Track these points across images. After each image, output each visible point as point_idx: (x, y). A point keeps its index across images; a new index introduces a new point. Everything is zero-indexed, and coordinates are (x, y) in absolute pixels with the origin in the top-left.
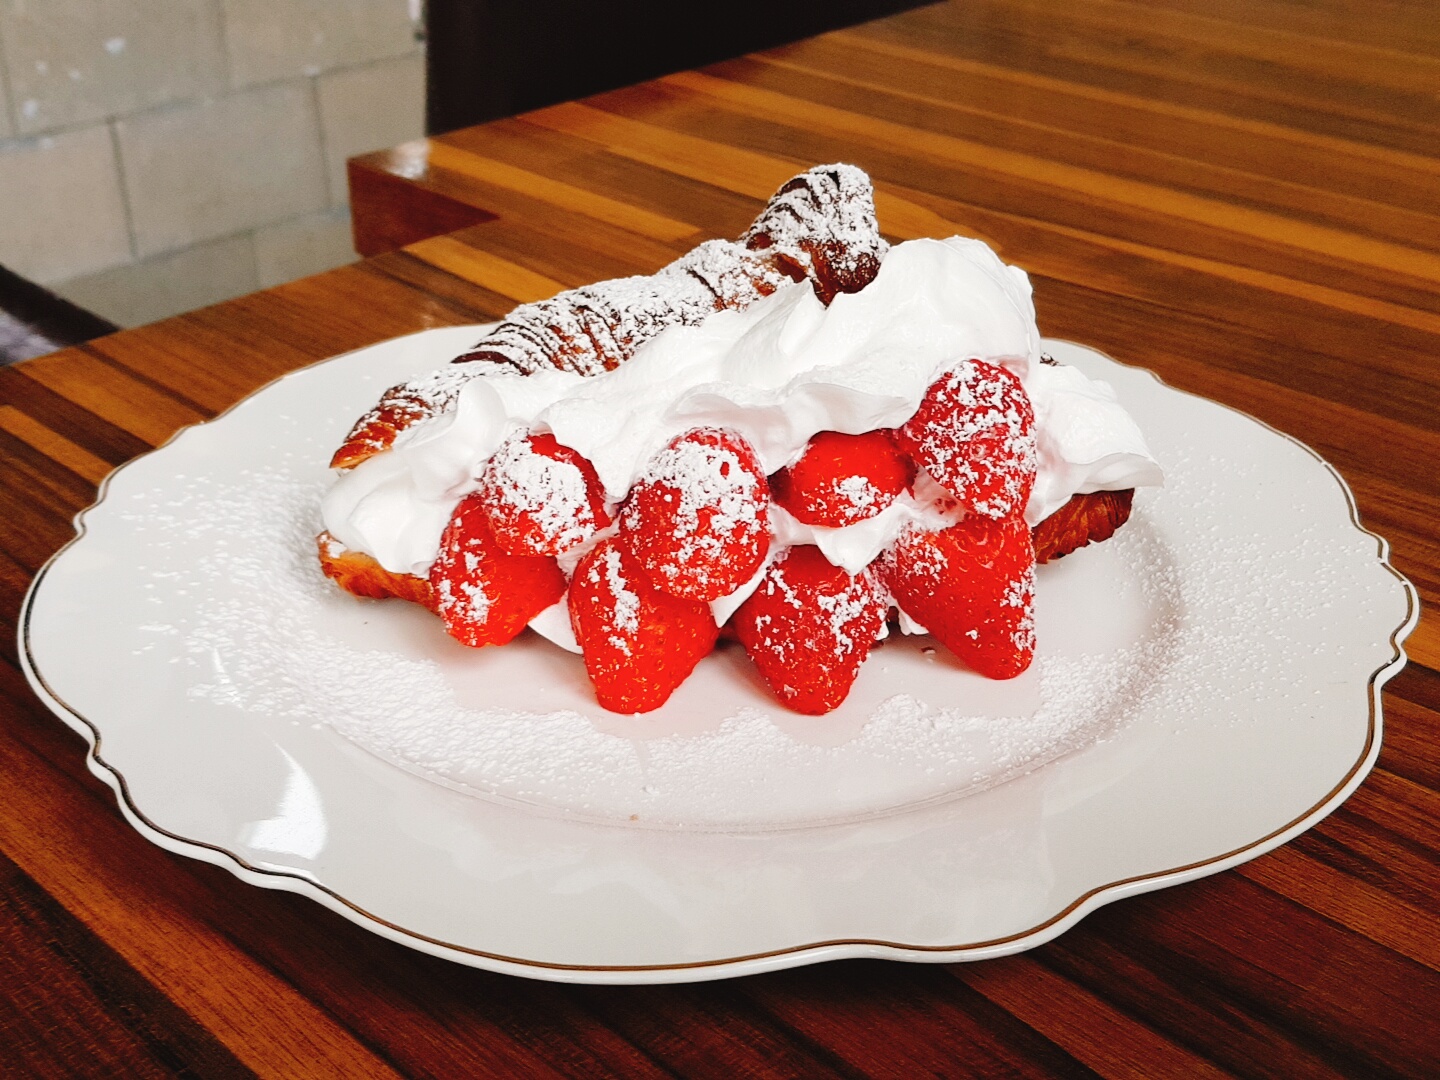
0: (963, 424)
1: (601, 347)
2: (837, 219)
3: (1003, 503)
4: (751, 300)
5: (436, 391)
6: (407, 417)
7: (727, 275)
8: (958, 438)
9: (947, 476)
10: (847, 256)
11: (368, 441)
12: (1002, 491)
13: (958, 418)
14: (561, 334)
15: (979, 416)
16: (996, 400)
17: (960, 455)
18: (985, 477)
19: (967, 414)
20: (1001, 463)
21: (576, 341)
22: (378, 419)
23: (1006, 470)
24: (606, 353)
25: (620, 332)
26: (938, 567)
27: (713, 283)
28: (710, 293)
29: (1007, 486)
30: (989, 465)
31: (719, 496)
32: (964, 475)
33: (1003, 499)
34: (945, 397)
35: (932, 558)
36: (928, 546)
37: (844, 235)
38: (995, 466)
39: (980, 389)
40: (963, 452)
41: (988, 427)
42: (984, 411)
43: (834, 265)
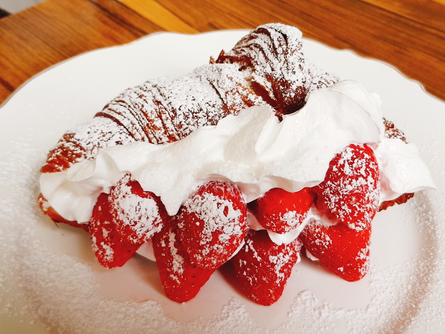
0: (345, 185)
1: (167, 129)
2: (286, 65)
3: (363, 224)
4: (241, 109)
5: (88, 142)
6: (74, 156)
7: (229, 93)
8: (342, 192)
9: (335, 209)
10: (290, 90)
11: (57, 166)
12: (362, 219)
13: (343, 182)
14: (148, 118)
15: (354, 181)
16: (362, 172)
17: (342, 200)
18: (355, 212)
19: (348, 179)
20: (364, 206)
21: (155, 123)
22: (61, 153)
23: (365, 209)
24: (169, 132)
25: (176, 121)
26: (328, 243)
27: (223, 96)
28: (220, 100)
29: (365, 216)
30: (357, 207)
31: (223, 225)
32: (344, 210)
33: (363, 222)
34: (337, 170)
35: (325, 239)
36: (323, 233)
37: (289, 77)
38: (360, 206)
39: (355, 165)
40: (344, 199)
41: (358, 187)
42: (357, 178)
43: (284, 95)
